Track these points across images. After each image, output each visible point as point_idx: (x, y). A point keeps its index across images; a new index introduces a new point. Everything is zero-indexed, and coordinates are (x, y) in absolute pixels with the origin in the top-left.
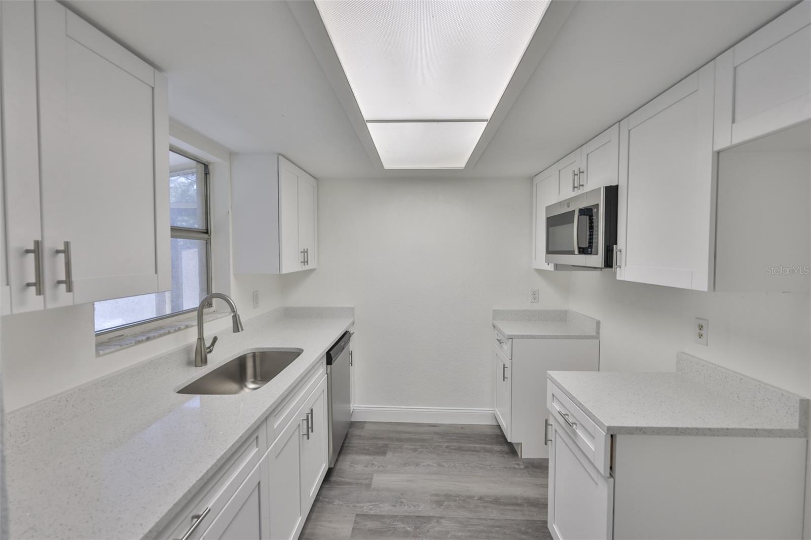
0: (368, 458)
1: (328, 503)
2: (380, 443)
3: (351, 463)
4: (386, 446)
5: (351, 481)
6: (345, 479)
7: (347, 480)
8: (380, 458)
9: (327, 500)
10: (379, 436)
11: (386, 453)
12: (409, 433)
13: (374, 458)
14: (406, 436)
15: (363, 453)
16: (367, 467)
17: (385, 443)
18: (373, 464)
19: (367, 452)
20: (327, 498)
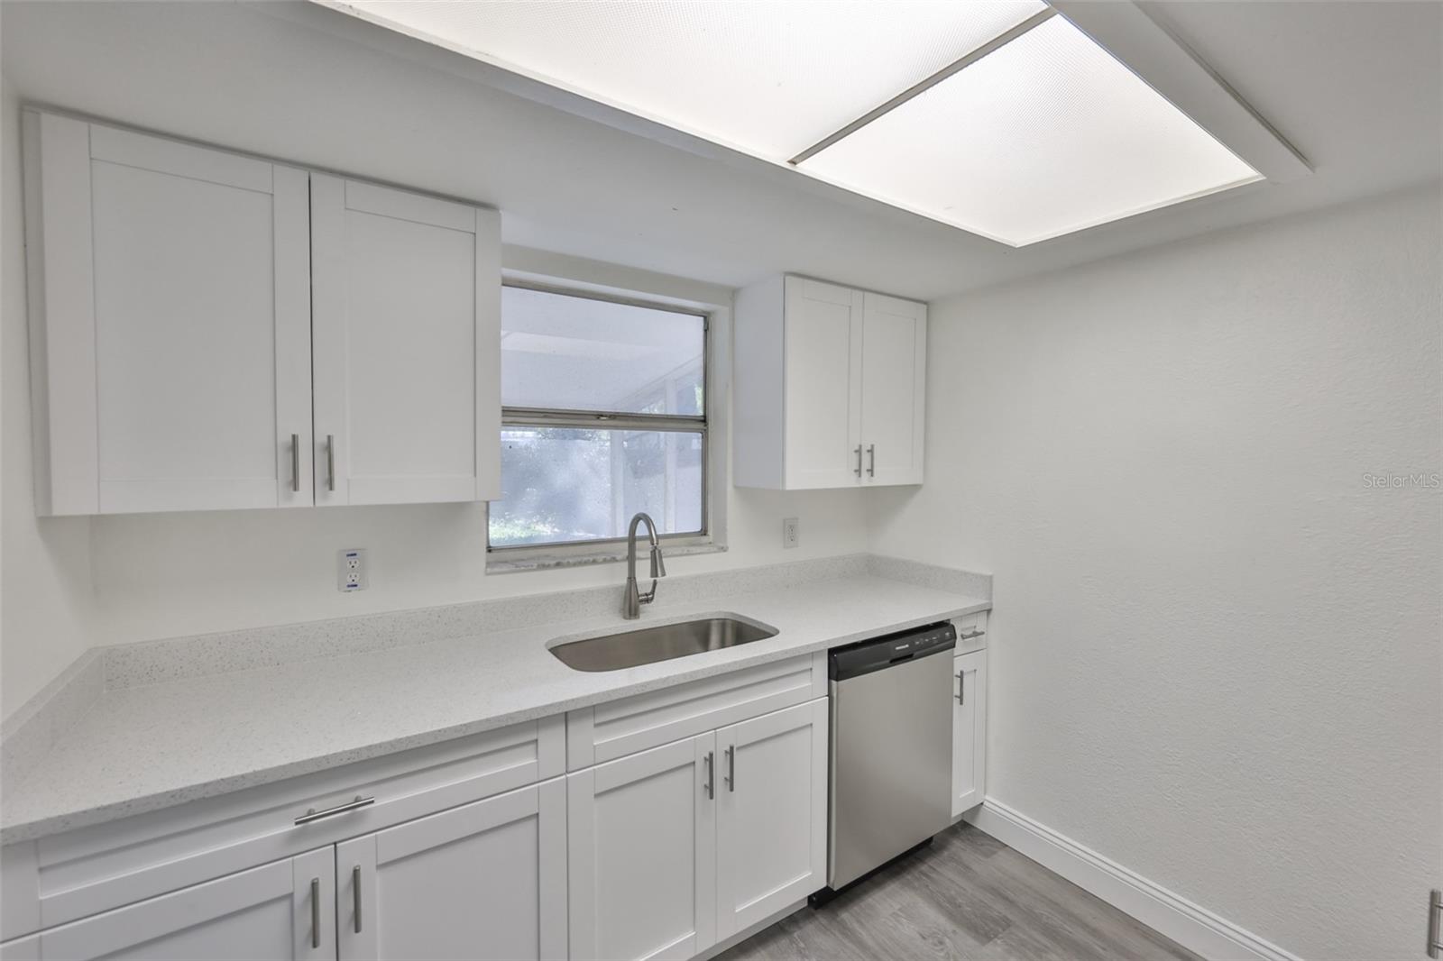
0: (944, 922)
1: (800, 952)
2: (999, 908)
3: (900, 910)
4: (1007, 924)
5: (870, 943)
6: (860, 931)
7: (864, 935)
8: (968, 941)
9: (802, 945)
10: (1011, 896)
11: (990, 939)
12: (1094, 932)
13: (954, 932)
14: (1080, 935)
15: (939, 906)
16: (924, 938)
17: (1010, 917)
18: (941, 943)
19: (952, 910)
20: (803, 942)
